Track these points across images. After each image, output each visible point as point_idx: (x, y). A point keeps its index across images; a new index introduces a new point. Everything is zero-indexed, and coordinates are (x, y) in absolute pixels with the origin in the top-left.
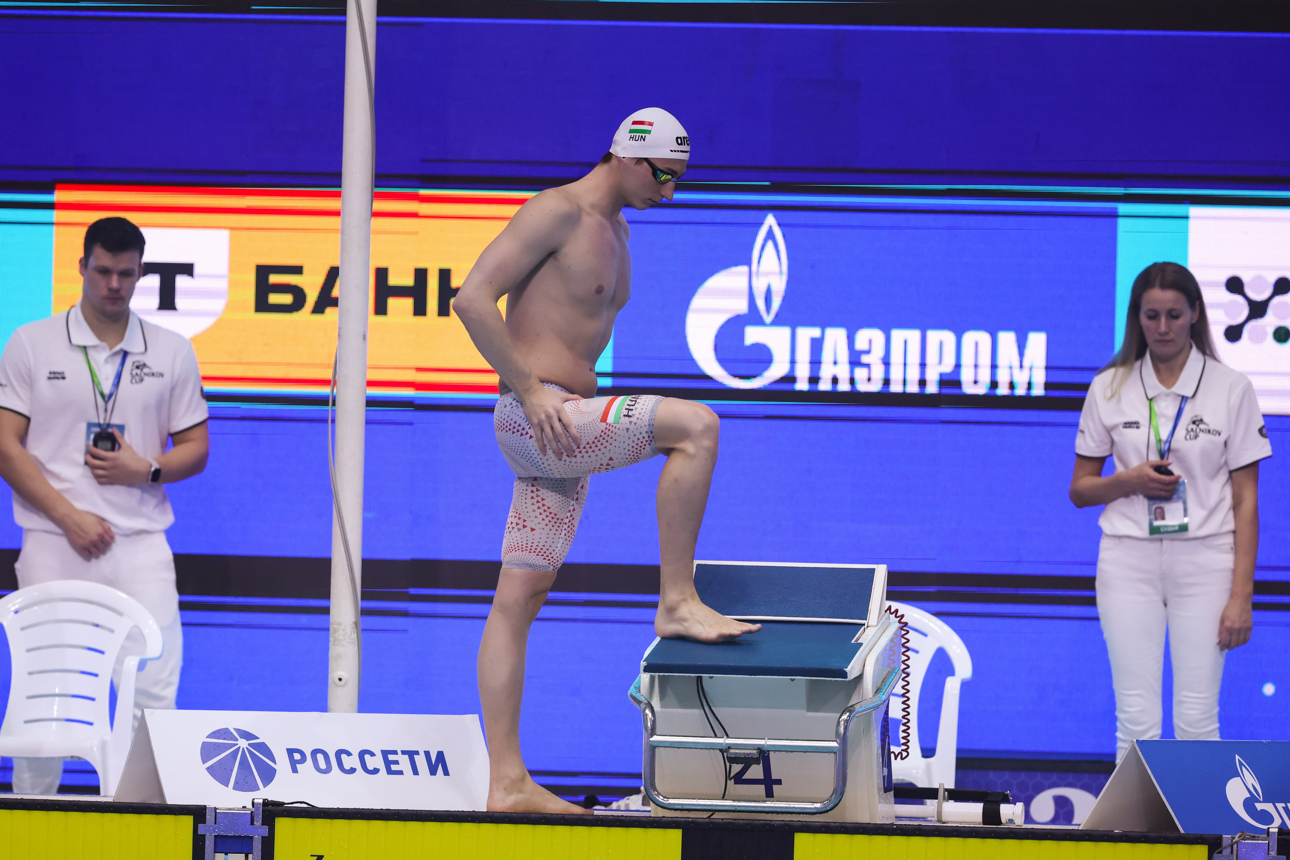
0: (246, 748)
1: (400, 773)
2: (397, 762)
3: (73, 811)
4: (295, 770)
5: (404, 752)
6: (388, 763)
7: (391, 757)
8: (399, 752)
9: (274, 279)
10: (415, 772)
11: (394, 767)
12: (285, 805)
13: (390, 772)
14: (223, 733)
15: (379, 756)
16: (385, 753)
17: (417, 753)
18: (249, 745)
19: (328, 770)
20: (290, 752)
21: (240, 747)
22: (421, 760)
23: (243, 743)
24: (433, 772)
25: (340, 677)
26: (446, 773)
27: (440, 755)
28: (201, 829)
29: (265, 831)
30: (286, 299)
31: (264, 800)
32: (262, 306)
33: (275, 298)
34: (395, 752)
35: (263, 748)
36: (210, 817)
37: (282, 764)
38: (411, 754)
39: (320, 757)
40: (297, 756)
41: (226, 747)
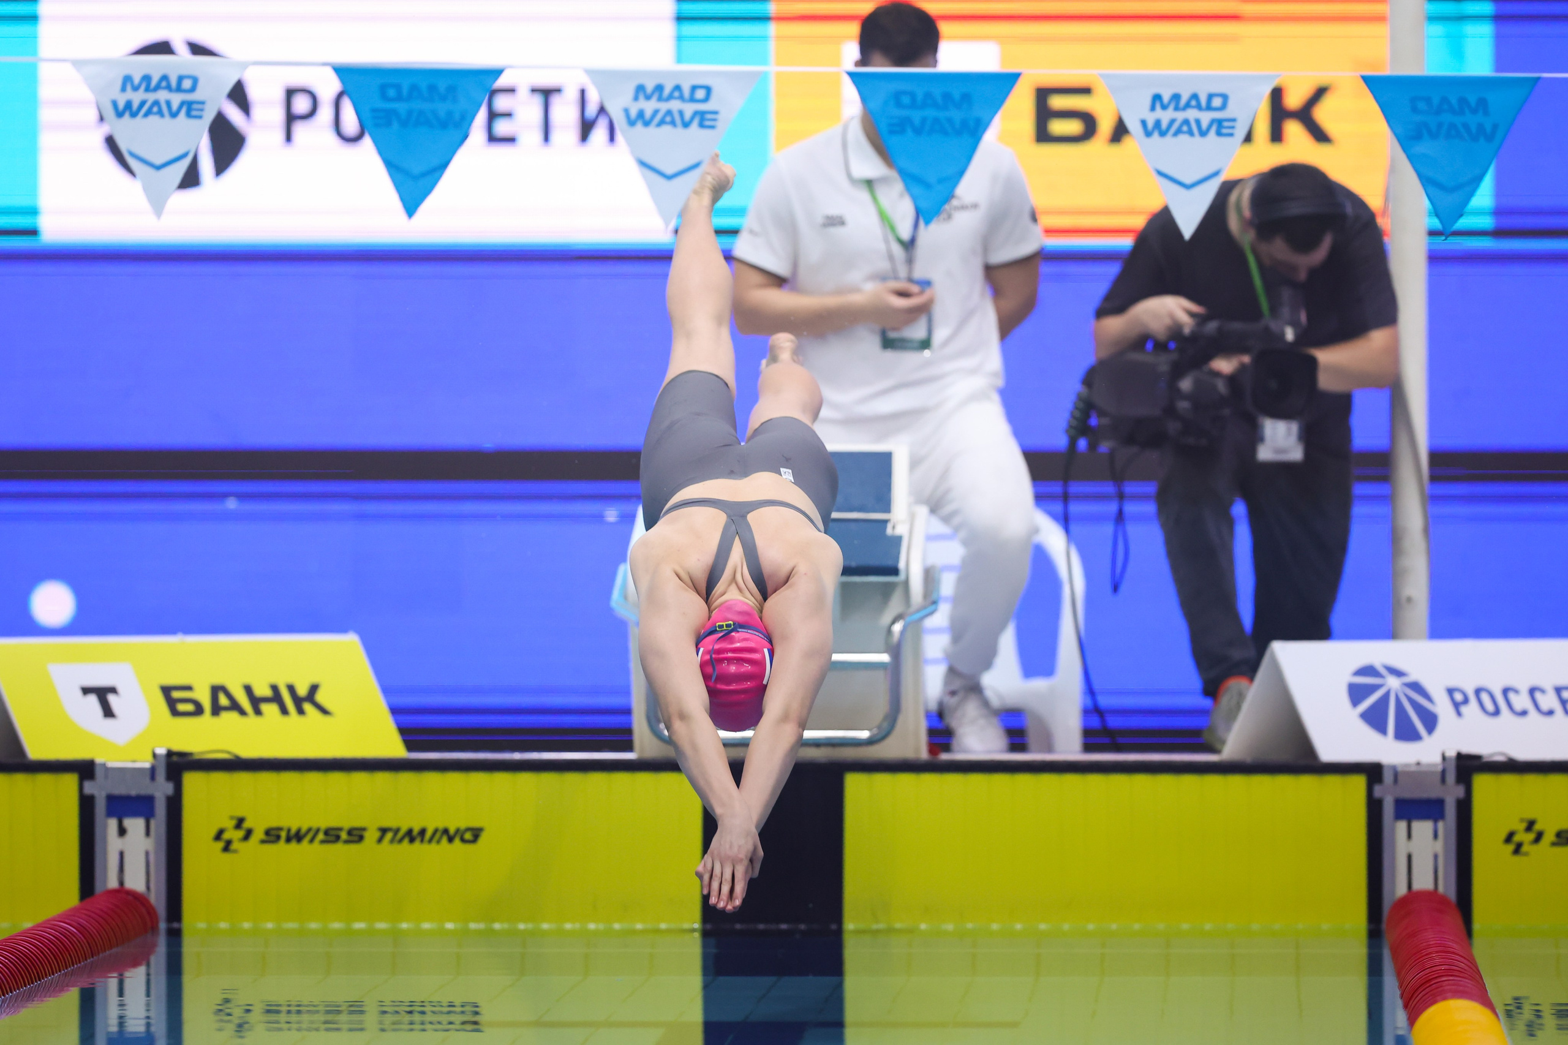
0: (1399, 687)
4: (1459, 714)
6: (1564, 702)
9: (1057, 102)
12: (1485, 759)
14: (1367, 670)
15: (1551, 692)
16: (1558, 689)
18: (1402, 683)
19: (1497, 712)
20: (1451, 692)
21: (1390, 687)
23: (1393, 682)
25: (1409, 597)
28: (1378, 791)
29: (1460, 791)
30: (1073, 127)
32: (1043, 135)
33: (1058, 127)
35: (1416, 687)
36: (1388, 777)
37: (1442, 707)
39: (1485, 697)
40: (1459, 697)
41: (1374, 688)
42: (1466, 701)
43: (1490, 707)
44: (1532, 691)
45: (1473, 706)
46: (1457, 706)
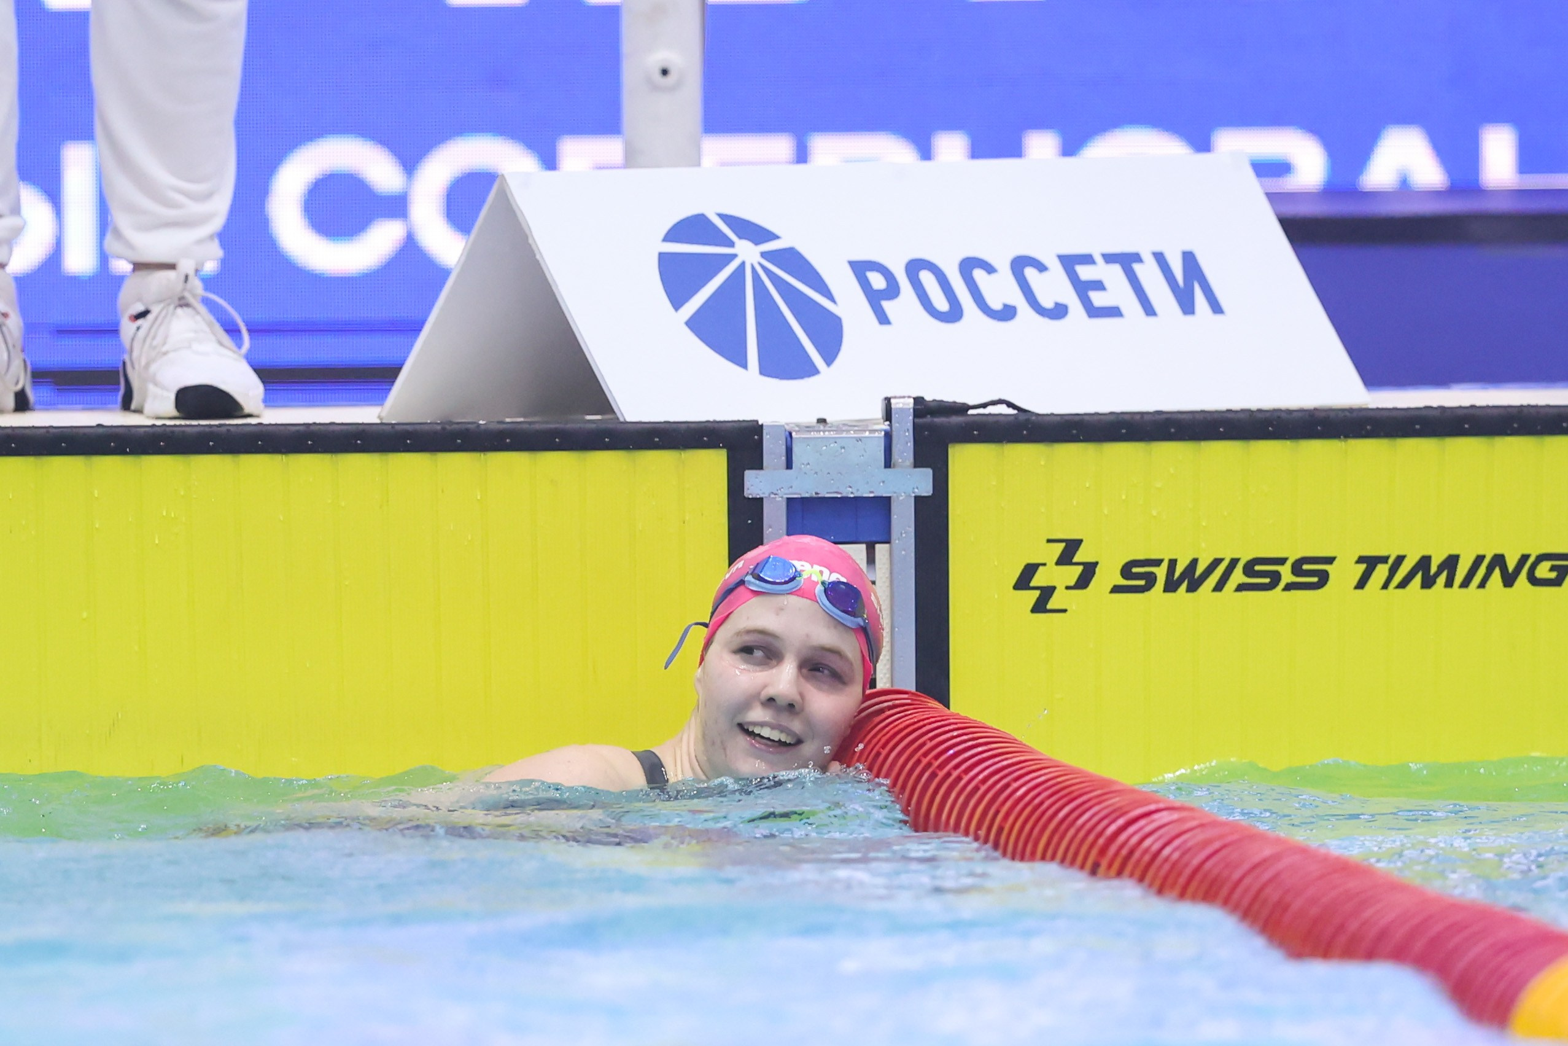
0: (760, 264)
1: (1114, 312)
2: (1099, 286)
3: (404, 451)
4: (883, 319)
5: (1109, 258)
6: (1083, 288)
7: (1085, 273)
8: (1099, 259)
10: (1149, 310)
11: (1098, 299)
12: (971, 412)
13: (1094, 312)
14: (696, 227)
15: (1057, 270)
16: (1069, 262)
17: (1137, 258)
18: (764, 255)
19: (955, 312)
20: (860, 269)
21: (743, 264)
22: (1149, 274)
23: (747, 252)
24: (1187, 307)
25: (665, 65)
26: (1216, 307)
27: (1189, 259)
28: (755, 484)
29: (922, 482)
31: (915, 399)
34: (1088, 259)
36: (772, 449)
38: (1127, 261)
39: (927, 278)
40: (877, 281)
41: (714, 264)
42: (892, 291)
43: (941, 303)
44: (1020, 264)
45: (906, 301)
46: (875, 299)
